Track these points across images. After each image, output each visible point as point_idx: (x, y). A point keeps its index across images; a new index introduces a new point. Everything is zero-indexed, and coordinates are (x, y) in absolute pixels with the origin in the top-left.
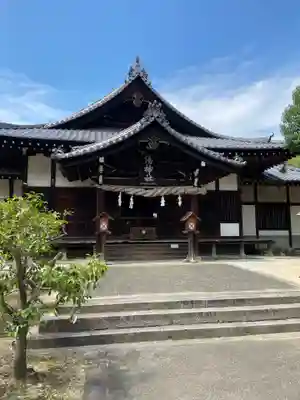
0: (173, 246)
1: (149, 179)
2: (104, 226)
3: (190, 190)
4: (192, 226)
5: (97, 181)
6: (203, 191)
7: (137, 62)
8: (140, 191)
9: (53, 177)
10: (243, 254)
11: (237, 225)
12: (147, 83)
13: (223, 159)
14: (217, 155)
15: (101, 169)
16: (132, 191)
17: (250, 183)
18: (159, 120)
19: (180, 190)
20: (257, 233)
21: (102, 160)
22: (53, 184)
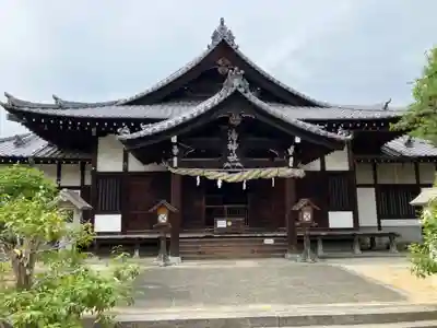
0: (267, 241)
1: (234, 157)
5: (171, 164)
6: (299, 173)
7: (222, 23)
9: (126, 159)
10: (358, 251)
11: (351, 213)
12: (234, 47)
13: (323, 133)
14: (315, 128)
17: (366, 161)
18: (241, 90)
20: (379, 222)
21: (174, 139)
22: (125, 168)
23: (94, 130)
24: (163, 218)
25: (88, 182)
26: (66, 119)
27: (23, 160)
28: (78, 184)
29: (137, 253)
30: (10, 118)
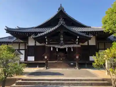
0: (71, 64)
1: (62, 42)
3: (75, 46)
6: (79, 46)
7: (61, 5)
9: (35, 42)
12: (64, 12)
15: (47, 40)
16: (56, 46)
18: (63, 24)
19: (72, 46)
21: (46, 37)
22: (35, 45)
23: (27, 35)
24: (46, 57)
25: (26, 48)
27: (10, 43)
28: (24, 49)
30: (7, 32)
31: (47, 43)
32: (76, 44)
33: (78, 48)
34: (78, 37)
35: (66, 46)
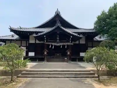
1: (58, 41)
2: (45, 53)
3: (69, 44)
4: (69, 53)
5: (44, 42)
7: (58, 9)
8: (56, 44)
12: (60, 15)
15: (45, 39)
16: (53, 44)
19: (66, 44)
21: (45, 36)
22: (35, 42)
23: (29, 34)
25: (27, 45)
26: (22, 31)
27: (13, 40)
28: (25, 45)
29: (37, 60)
30: (10, 31)
31: (45, 41)
32: (69, 42)
33: (71, 45)
34: (71, 37)
35: (61, 44)
